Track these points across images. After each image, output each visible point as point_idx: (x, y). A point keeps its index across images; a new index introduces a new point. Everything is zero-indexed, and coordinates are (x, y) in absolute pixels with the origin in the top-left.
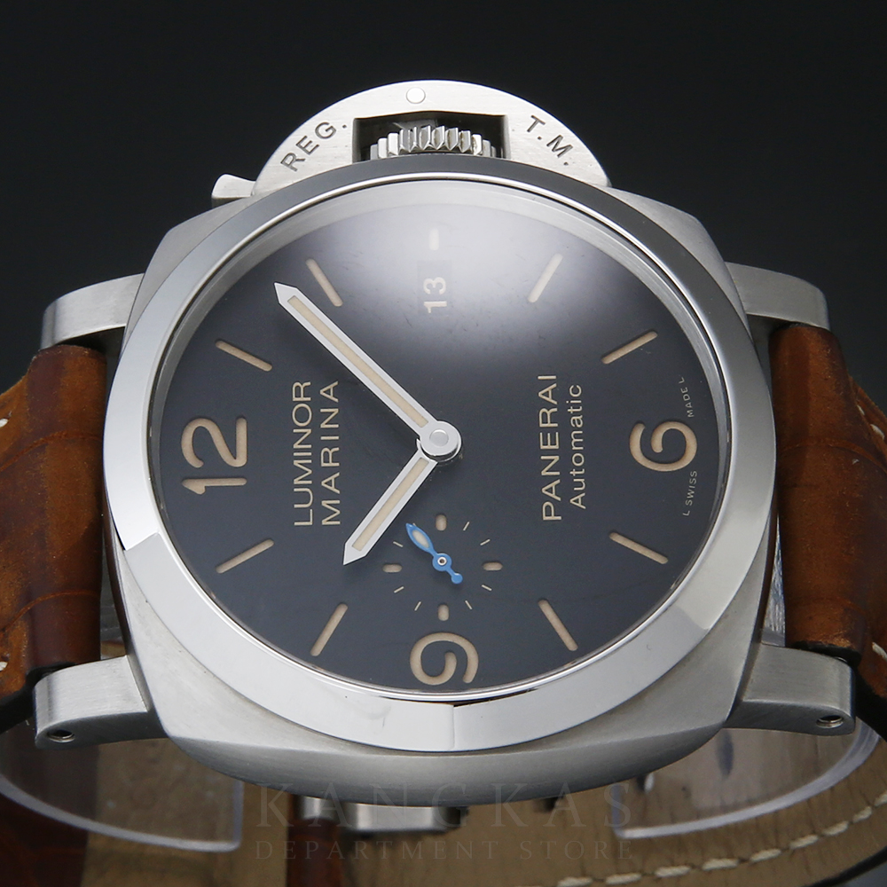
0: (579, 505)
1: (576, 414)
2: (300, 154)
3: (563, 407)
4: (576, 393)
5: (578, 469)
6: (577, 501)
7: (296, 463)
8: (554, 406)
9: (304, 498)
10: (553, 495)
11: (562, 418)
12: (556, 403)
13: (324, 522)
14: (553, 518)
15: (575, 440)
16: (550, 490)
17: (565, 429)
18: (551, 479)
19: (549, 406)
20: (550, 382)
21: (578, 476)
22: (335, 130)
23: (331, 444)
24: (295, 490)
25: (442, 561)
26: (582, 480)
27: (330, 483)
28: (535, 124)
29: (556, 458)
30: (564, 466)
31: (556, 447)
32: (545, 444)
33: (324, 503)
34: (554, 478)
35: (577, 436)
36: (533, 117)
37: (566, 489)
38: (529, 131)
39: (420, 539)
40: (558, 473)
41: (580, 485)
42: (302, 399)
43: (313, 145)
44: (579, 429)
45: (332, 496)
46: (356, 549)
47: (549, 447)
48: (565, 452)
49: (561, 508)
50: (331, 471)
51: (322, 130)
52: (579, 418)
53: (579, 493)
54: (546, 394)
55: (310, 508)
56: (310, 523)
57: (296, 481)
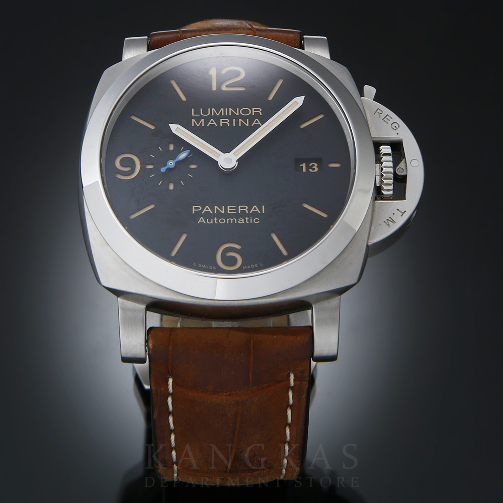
0: (200, 221)
1: (245, 221)
2: (383, 116)
3: (249, 215)
4: (256, 221)
5: (218, 221)
6: (202, 220)
7: (222, 109)
8: (249, 211)
9: (205, 112)
10: (205, 210)
11: (243, 215)
12: (251, 212)
13: (193, 120)
14: (194, 210)
15: (232, 220)
16: (207, 209)
17: (238, 216)
18: (213, 210)
19: (249, 210)
20: (261, 210)
21: (214, 221)
22: (395, 130)
23: (231, 123)
24: (209, 109)
25: (171, 164)
26: (212, 222)
27: (212, 122)
28: (401, 212)
29: (223, 212)
30: (219, 215)
31: (229, 212)
32: (230, 208)
33: (203, 120)
34: (213, 211)
35: (234, 221)
36: (405, 211)
37: (207, 216)
38: (398, 210)
39: (183, 155)
40: (215, 212)
41: (210, 221)
42: (253, 112)
43: (388, 121)
44: (237, 221)
45: (206, 123)
46: (176, 129)
47: (229, 209)
48: (226, 216)
49: (199, 214)
50: (218, 123)
51: (395, 125)
52: (243, 222)
53: (206, 221)
54: (255, 209)
55: (201, 115)
56: (193, 115)
57: (213, 109)
